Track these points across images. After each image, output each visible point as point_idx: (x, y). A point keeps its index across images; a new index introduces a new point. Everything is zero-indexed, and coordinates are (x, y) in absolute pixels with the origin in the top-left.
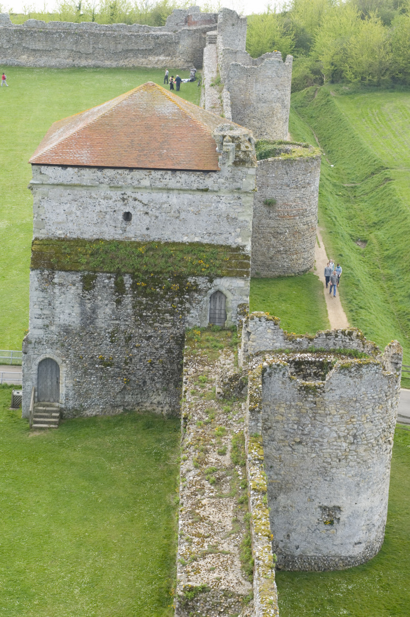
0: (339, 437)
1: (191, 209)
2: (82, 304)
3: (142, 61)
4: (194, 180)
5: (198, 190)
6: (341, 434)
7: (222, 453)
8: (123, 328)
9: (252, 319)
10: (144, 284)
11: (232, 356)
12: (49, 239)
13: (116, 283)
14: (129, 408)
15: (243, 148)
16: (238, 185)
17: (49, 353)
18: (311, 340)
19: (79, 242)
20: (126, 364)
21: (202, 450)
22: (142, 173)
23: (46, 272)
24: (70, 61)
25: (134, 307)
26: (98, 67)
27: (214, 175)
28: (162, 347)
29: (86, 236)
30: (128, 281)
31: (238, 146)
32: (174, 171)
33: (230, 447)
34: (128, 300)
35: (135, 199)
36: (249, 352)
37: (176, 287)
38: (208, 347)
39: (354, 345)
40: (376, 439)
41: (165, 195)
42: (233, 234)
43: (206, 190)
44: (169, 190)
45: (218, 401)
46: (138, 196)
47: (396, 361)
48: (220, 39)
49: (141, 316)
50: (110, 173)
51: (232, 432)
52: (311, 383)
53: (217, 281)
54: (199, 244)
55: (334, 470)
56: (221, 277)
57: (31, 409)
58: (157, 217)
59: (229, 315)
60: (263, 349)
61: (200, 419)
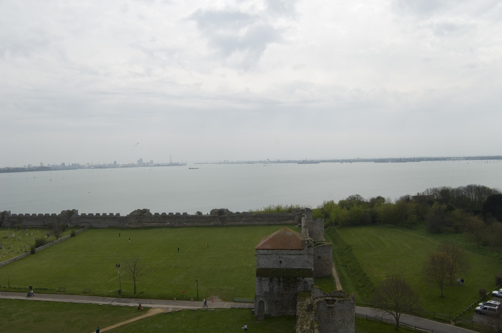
0: (339, 321)
1: (297, 259)
2: (270, 286)
3: (286, 222)
4: (298, 252)
5: (299, 254)
6: (340, 320)
7: (307, 326)
8: (281, 292)
9: (314, 288)
10: (285, 280)
11: (310, 299)
12: (260, 269)
13: (278, 280)
14: (283, 314)
15: (310, 243)
16: (309, 253)
17: (261, 299)
18: (330, 293)
19: (269, 269)
20: (282, 302)
21: (302, 325)
22: (284, 251)
23: (260, 277)
24: (268, 223)
25: (283, 286)
26: (275, 224)
27: (303, 250)
28: (291, 297)
29: (270, 268)
30: (281, 279)
31: (309, 242)
32: (292, 250)
33: (309, 324)
34: (282, 284)
35: (282, 257)
36: (314, 297)
37: (294, 280)
38: (303, 296)
39: (342, 295)
40: (350, 321)
41: (290, 256)
42: (309, 266)
43: (301, 254)
44: (291, 255)
45: (306, 311)
46: (283, 256)
47: (353, 299)
48: (305, 216)
49: (285, 288)
50: (276, 251)
51: (310, 320)
52: (331, 305)
53: (305, 278)
54: (300, 269)
55: (339, 330)
56: (306, 277)
57: (257, 314)
58: (288, 262)
59: (309, 287)
60: (317, 296)
61: (301, 316)
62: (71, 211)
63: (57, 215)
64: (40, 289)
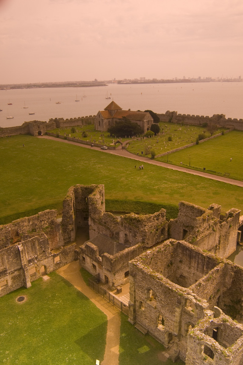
62: (220, 115)
63: (210, 117)
64: (211, 171)
